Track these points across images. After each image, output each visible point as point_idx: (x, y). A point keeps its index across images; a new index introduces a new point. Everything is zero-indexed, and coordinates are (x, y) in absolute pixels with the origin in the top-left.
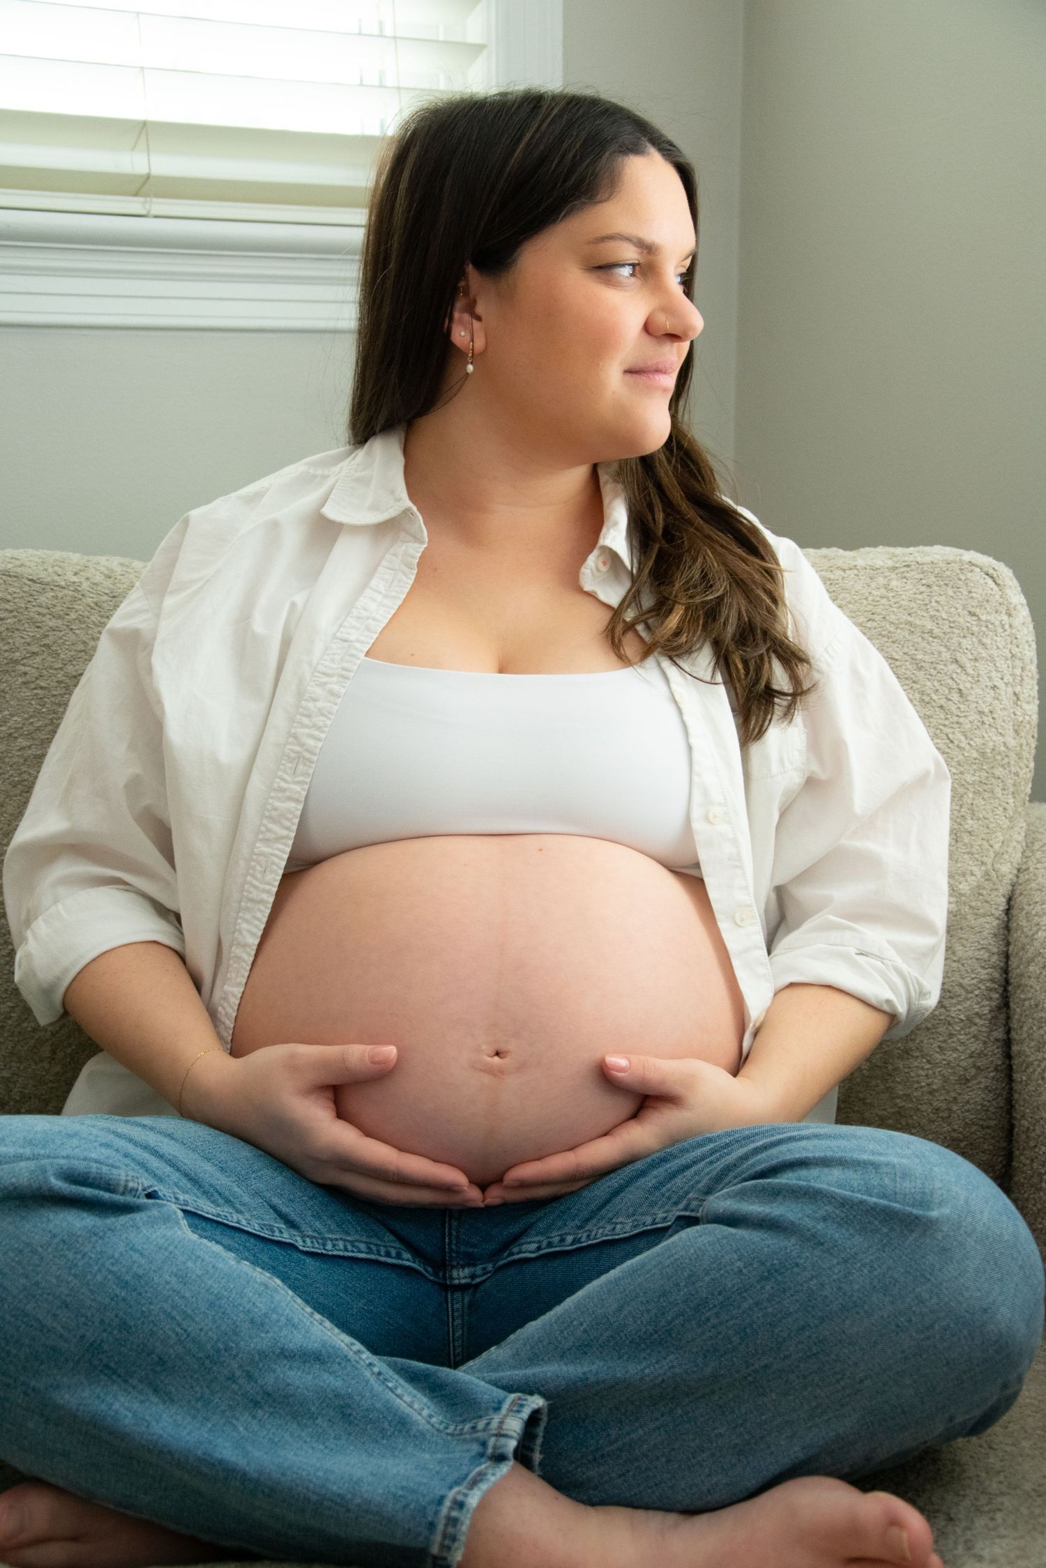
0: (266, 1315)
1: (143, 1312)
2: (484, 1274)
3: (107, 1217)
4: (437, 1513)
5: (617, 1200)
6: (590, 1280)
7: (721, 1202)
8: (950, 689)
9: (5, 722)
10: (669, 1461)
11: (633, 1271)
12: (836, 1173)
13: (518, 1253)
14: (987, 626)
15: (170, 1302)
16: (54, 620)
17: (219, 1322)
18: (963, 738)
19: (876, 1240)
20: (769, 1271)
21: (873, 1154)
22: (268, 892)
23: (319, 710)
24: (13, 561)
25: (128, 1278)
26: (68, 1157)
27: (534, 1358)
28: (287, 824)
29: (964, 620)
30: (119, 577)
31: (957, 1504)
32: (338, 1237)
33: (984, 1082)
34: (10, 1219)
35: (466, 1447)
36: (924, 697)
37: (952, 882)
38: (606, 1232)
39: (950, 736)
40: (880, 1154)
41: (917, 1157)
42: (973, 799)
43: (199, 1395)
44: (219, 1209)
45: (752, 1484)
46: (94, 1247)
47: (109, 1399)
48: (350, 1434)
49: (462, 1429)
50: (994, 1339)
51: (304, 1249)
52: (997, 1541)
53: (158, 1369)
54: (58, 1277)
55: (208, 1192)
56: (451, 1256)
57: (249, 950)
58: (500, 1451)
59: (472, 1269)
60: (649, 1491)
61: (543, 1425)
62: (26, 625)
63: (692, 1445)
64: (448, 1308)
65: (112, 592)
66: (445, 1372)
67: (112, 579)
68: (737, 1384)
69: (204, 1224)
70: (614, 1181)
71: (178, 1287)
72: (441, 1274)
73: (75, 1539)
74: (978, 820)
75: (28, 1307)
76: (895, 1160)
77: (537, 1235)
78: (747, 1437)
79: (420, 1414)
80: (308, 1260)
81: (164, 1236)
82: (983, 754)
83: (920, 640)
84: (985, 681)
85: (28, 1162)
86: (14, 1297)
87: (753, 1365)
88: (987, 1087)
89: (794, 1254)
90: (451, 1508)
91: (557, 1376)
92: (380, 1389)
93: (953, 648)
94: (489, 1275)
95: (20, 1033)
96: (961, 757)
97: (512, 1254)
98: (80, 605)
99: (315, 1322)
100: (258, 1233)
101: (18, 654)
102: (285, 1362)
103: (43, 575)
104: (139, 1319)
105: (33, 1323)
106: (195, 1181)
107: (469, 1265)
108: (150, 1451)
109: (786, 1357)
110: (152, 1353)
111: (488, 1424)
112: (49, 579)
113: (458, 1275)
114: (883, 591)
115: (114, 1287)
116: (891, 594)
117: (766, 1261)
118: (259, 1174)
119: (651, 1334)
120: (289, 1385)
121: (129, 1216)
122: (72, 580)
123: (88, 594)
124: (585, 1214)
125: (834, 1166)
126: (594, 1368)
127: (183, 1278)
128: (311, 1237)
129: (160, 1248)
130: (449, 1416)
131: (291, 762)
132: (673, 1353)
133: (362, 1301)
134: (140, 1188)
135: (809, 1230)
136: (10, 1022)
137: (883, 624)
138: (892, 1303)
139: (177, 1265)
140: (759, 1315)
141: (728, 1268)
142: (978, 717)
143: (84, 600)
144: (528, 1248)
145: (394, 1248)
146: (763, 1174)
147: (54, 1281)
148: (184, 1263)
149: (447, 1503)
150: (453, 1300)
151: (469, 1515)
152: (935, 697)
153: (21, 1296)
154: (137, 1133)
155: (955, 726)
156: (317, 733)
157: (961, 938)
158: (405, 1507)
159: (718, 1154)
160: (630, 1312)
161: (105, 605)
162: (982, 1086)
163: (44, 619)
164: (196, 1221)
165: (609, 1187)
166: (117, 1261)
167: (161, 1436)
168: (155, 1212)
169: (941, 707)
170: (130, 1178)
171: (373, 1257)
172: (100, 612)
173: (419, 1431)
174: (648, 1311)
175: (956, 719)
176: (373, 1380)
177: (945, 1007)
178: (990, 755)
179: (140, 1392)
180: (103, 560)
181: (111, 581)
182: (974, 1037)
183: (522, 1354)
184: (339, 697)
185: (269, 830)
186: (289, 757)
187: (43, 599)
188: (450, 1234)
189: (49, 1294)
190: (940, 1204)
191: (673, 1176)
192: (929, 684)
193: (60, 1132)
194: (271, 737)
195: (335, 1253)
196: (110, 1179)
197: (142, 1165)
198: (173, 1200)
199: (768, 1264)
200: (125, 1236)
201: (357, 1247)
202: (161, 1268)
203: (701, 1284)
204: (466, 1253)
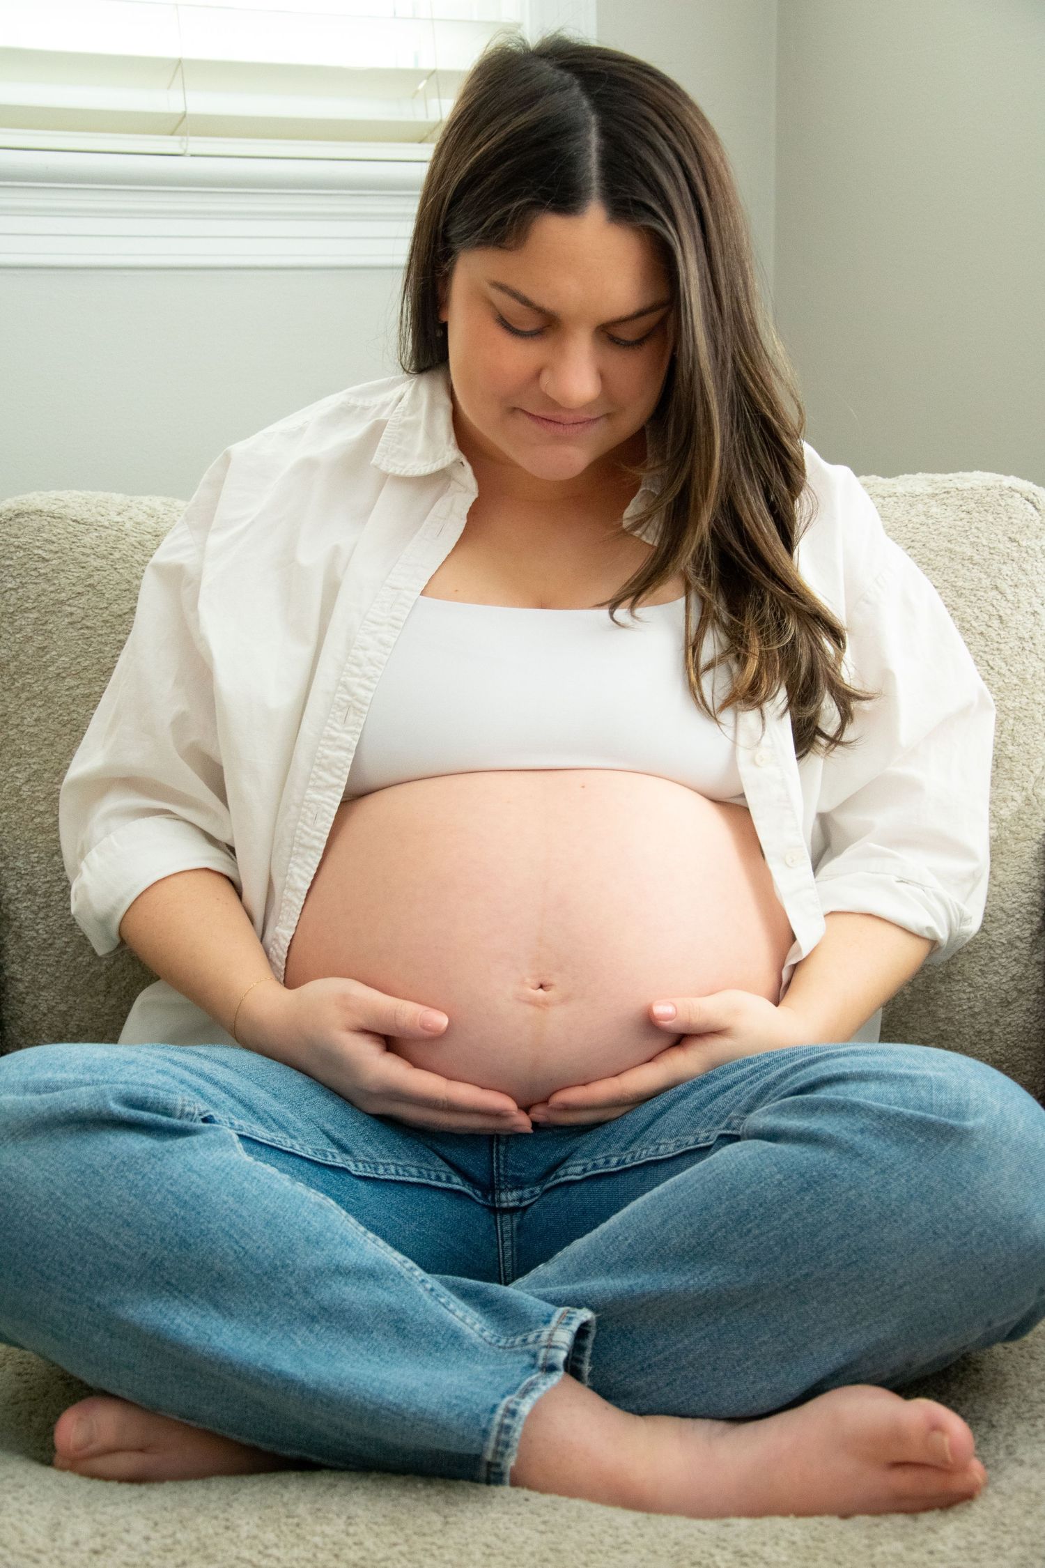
0: (321, 1234)
1: (202, 1231)
2: (532, 1197)
3: (164, 1140)
4: (490, 1420)
5: (660, 1121)
6: (634, 1198)
7: (761, 1119)
8: (990, 616)
9: (53, 662)
10: (714, 1369)
11: (677, 1187)
12: (873, 1088)
13: (564, 1176)
14: (1027, 552)
15: (228, 1220)
16: (98, 560)
17: (276, 1240)
18: (1003, 665)
19: (913, 1151)
20: (808, 1183)
21: (910, 1068)
22: (319, 839)
23: (370, 659)
24: (57, 502)
25: (187, 1198)
26: (126, 1082)
27: (582, 1272)
28: (338, 772)
29: (1004, 546)
30: (162, 516)
31: (999, 1411)
32: (389, 1162)
33: (1026, 1004)
34: (72, 1142)
35: (517, 1359)
36: (964, 624)
37: (993, 808)
38: (650, 1153)
39: (991, 663)
40: (918, 1068)
41: (953, 1069)
42: (1014, 725)
43: (258, 1310)
44: (273, 1134)
45: (795, 1389)
46: (153, 1168)
47: (171, 1314)
48: (404, 1347)
49: (513, 1342)
50: (1030, 1244)
51: (357, 1173)
52: (1037, 1446)
53: (218, 1285)
54: (118, 1197)
55: (263, 1118)
56: (499, 1180)
57: (299, 894)
58: (551, 1362)
59: (520, 1193)
60: (696, 1398)
61: (591, 1338)
62: (71, 566)
63: (737, 1353)
64: (497, 1230)
65: (154, 531)
66: (495, 1288)
67: (155, 518)
68: (779, 1293)
69: (259, 1148)
70: (657, 1105)
71: (236, 1206)
72: (490, 1198)
73: (141, 1450)
74: (1019, 745)
75: (91, 1225)
76: (931, 1074)
77: (582, 1158)
78: (790, 1344)
79: (472, 1328)
80: (361, 1184)
81: (221, 1158)
82: (1023, 680)
83: (960, 566)
84: (1025, 607)
85: (89, 1088)
86: (78, 1216)
87: (794, 1274)
88: (1028, 1010)
89: (833, 1165)
90: (504, 1416)
91: (605, 1290)
92: (433, 1304)
93: (993, 574)
94: (536, 1198)
95: (75, 967)
96: (1001, 683)
97: (558, 1177)
98: (123, 544)
99: (369, 1242)
100: (311, 1157)
101: (63, 594)
102: (340, 1278)
103: (86, 515)
104: (198, 1237)
105: (97, 1241)
106: (249, 1107)
107: (517, 1188)
108: (211, 1363)
109: (826, 1265)
110: (212, 1270)
111: (538, 1336)
112: (93, 520)
113: (507, 1198)
114: (923, 518)
115: (174, 1206)
116: (930, 521)
117: (806, 1173)
118: (312, 1101)
119: (695, 1247)
120: (345, 1300)
121: (187, 1139)
122: (115, 520)
123: (131, 533)
124: (630, 1136)
125: (872, 1080)
126: (640, 1281)
127: (240, 1198)
128: (364, 1162)
129: (217, 1169)
130: (500, 1330)
131: (341, 710)
132: (716, 1264)
133: (414, 1224)
134: (197, 1112)
135: (847, 1142)
136: (65, 957)
137: (922, 551)
138: (930, 1211)
139: (234, 1186)
140: (800, 1225)
141: (769, 1181)
142: (1018, 643)
143: (127, 539)
144: (574, 1171)
145: (444, 1172)
146: (801, 1091)
147: (116, 1201)
148: (240, 1184)
149: (500, 1411)
150: (502, 1222)
151: (521, 1423)
152: (975, 624)
153: (84, 1216)
154: (191, 1061)
155: (995, 652)
156: (367, 683)
157: (1001, 863)
158: (459, 1415)
159: (758, 1074)
160: (674, 1226)
161: (148, 544)
162: (1024, 1008)
163: (88, 559)
164: (251, 1146)
165: (652, 1110)
166: (176, 1182)
167: (222, 1349)
168: (211, 1136)
169: (982, 633)
170: (186, 1103)
171: (424, 1181)
172: (143, 550)
173: (472, 1344)
174: (691, 1225)
175: (996, 645)
176: (425, 1296)
177: (986, 931)
178: (1030, 681)
179: (201, 1307)
180: (146, 500)
181: (154, 520)
182: (1015, 960)
183: (569, 1270)
184: (389, 647)
185: (320, 778)
186: (338, 705)
187: (87, 540)
188: (498, 1158)
189: (111, 1214)
190: (976, 1114)
191: (714, 1096)
192: (969, 610)
193: (118, 1059)
194: (319, 685)
195: (387, 1177)
196: (167, 1104)
197: (198, 1091)
198: (229, 1125)
199: (807, 1176)
200: (182, 1158)
201: (408, 1172)
202: (218, 1189)
203: (742, 1196)
204: (513, 1177)
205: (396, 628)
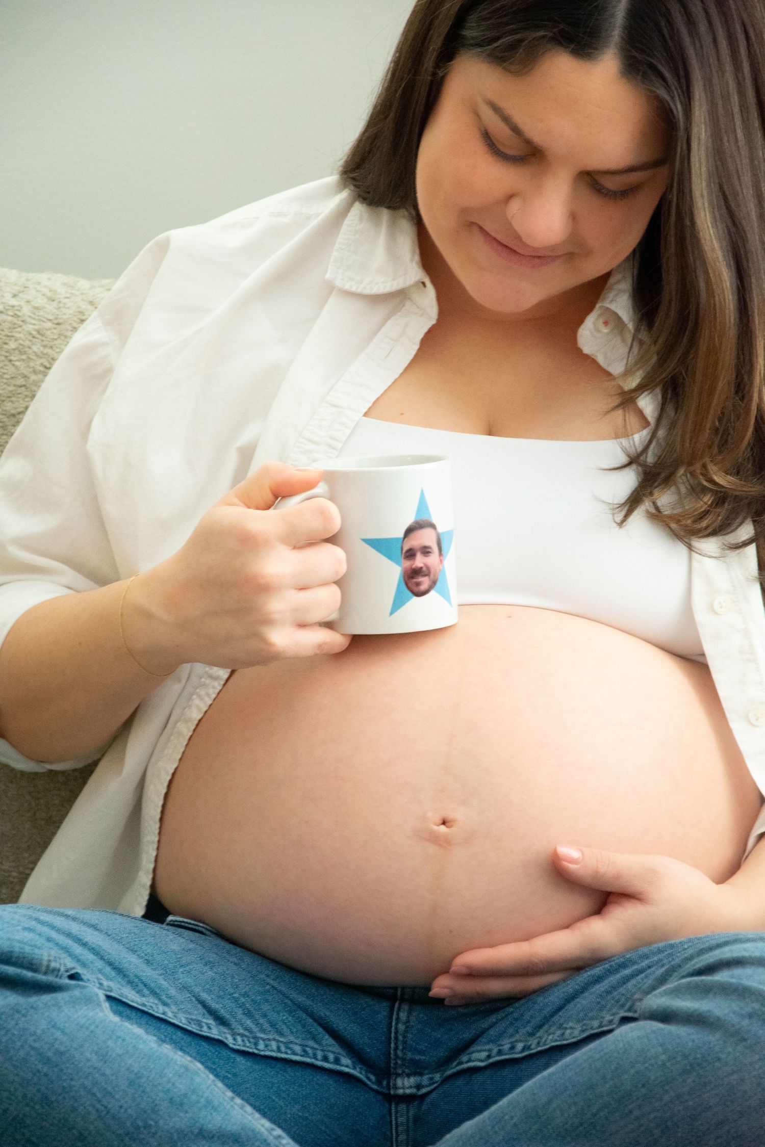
0: (185, 1095)
1: (64, 1088)
2: (430, 1085)
3: (28, 996)
5: (571, 1005)
7: (657, 1000)
13: (467, 1062)
15: (90, 1078)
17: (138, 1100)
20: (691, 1065)
25: (50, 1054)
32: (271, 1037)
38: (556, 1037)
44: (144, 999)
46: (17, 1024)
51: (235, 1047)
55: (133, 982)
56: (396, 1063)
59: (418, 1079)
64: (391, 1121)
65: (56, 318)
67: (55, 303)
69: (127, 1011)
71: (98, 1064)
72: (385, 1083)
77: (488, 1043)
80: (239, 1059)
81: (86, 1016)
89: (717, 1049)
94: (435, 1085)
97: (460, 1063)
98: (20, 333)
99: (236, 1107)
100: (185, 1026)
102: (204, 1142)
104: (60, 1094)
106: (120, 971)
107: (415, 1074)
110: (73, 1128)
113: (403, 1084)
115: (36, 1063)
117: (690, 1054)
118: (187, 969)
119: (577, 1127)
121: (51, 995)
122: (11, 304)
123: (29, 320)
124: (537, 1020)
127: (104, 1057)
128: (242, 1035)
129: (81, 1027)
133: (297, 1107)
134: (62, 969)
135: (733, 1026)
139: (98, 1044)
140: (681, 1108)
141: (653, 1061)
143: (25, 327)
144: (478, 1057)
145: (333, 1052)
146: (700, 972)
148: (105, 1042)
150: (397, 1112)
160: (558, 1105)
161: (49, 333)
164: (121, 1008)
165: (564, 992)
166: (39, 1038)
168: (77, 993)
170: (52, 958)
171: (308, 1060)
172: (43, 341)
174: (575, 1103)
180: (43, 277)
181: (55, 304)
188: (396, 1038)
195: (268, 1053)
196: (33, 959)
197: (66, 949)
198: (97, 985)
199: (691, 1058)
200: (47, 1014)
201: (291, 1049)
202: (82, 1046)
203: (626, 1077)
204: (412, 1060)
205: (334, 448)
